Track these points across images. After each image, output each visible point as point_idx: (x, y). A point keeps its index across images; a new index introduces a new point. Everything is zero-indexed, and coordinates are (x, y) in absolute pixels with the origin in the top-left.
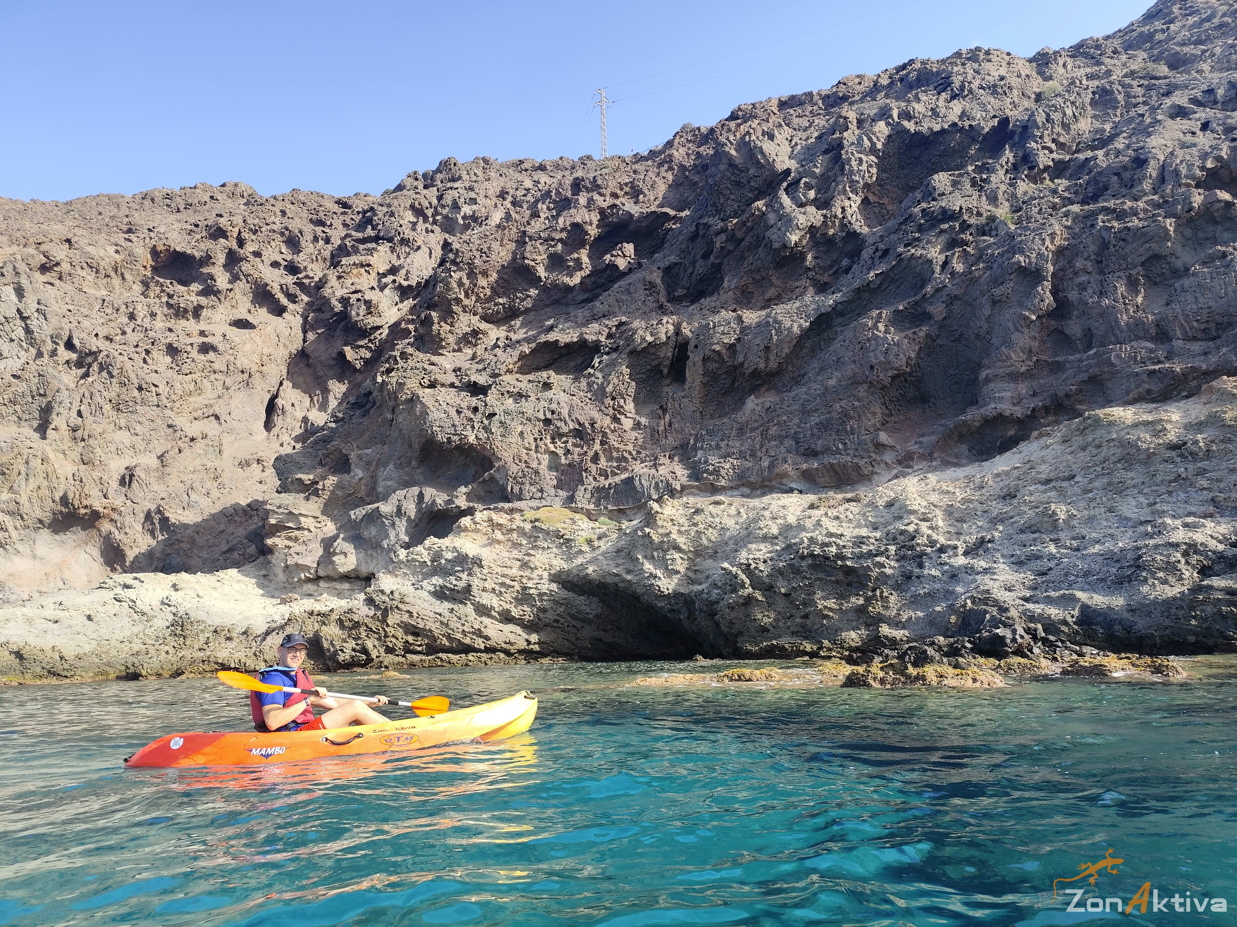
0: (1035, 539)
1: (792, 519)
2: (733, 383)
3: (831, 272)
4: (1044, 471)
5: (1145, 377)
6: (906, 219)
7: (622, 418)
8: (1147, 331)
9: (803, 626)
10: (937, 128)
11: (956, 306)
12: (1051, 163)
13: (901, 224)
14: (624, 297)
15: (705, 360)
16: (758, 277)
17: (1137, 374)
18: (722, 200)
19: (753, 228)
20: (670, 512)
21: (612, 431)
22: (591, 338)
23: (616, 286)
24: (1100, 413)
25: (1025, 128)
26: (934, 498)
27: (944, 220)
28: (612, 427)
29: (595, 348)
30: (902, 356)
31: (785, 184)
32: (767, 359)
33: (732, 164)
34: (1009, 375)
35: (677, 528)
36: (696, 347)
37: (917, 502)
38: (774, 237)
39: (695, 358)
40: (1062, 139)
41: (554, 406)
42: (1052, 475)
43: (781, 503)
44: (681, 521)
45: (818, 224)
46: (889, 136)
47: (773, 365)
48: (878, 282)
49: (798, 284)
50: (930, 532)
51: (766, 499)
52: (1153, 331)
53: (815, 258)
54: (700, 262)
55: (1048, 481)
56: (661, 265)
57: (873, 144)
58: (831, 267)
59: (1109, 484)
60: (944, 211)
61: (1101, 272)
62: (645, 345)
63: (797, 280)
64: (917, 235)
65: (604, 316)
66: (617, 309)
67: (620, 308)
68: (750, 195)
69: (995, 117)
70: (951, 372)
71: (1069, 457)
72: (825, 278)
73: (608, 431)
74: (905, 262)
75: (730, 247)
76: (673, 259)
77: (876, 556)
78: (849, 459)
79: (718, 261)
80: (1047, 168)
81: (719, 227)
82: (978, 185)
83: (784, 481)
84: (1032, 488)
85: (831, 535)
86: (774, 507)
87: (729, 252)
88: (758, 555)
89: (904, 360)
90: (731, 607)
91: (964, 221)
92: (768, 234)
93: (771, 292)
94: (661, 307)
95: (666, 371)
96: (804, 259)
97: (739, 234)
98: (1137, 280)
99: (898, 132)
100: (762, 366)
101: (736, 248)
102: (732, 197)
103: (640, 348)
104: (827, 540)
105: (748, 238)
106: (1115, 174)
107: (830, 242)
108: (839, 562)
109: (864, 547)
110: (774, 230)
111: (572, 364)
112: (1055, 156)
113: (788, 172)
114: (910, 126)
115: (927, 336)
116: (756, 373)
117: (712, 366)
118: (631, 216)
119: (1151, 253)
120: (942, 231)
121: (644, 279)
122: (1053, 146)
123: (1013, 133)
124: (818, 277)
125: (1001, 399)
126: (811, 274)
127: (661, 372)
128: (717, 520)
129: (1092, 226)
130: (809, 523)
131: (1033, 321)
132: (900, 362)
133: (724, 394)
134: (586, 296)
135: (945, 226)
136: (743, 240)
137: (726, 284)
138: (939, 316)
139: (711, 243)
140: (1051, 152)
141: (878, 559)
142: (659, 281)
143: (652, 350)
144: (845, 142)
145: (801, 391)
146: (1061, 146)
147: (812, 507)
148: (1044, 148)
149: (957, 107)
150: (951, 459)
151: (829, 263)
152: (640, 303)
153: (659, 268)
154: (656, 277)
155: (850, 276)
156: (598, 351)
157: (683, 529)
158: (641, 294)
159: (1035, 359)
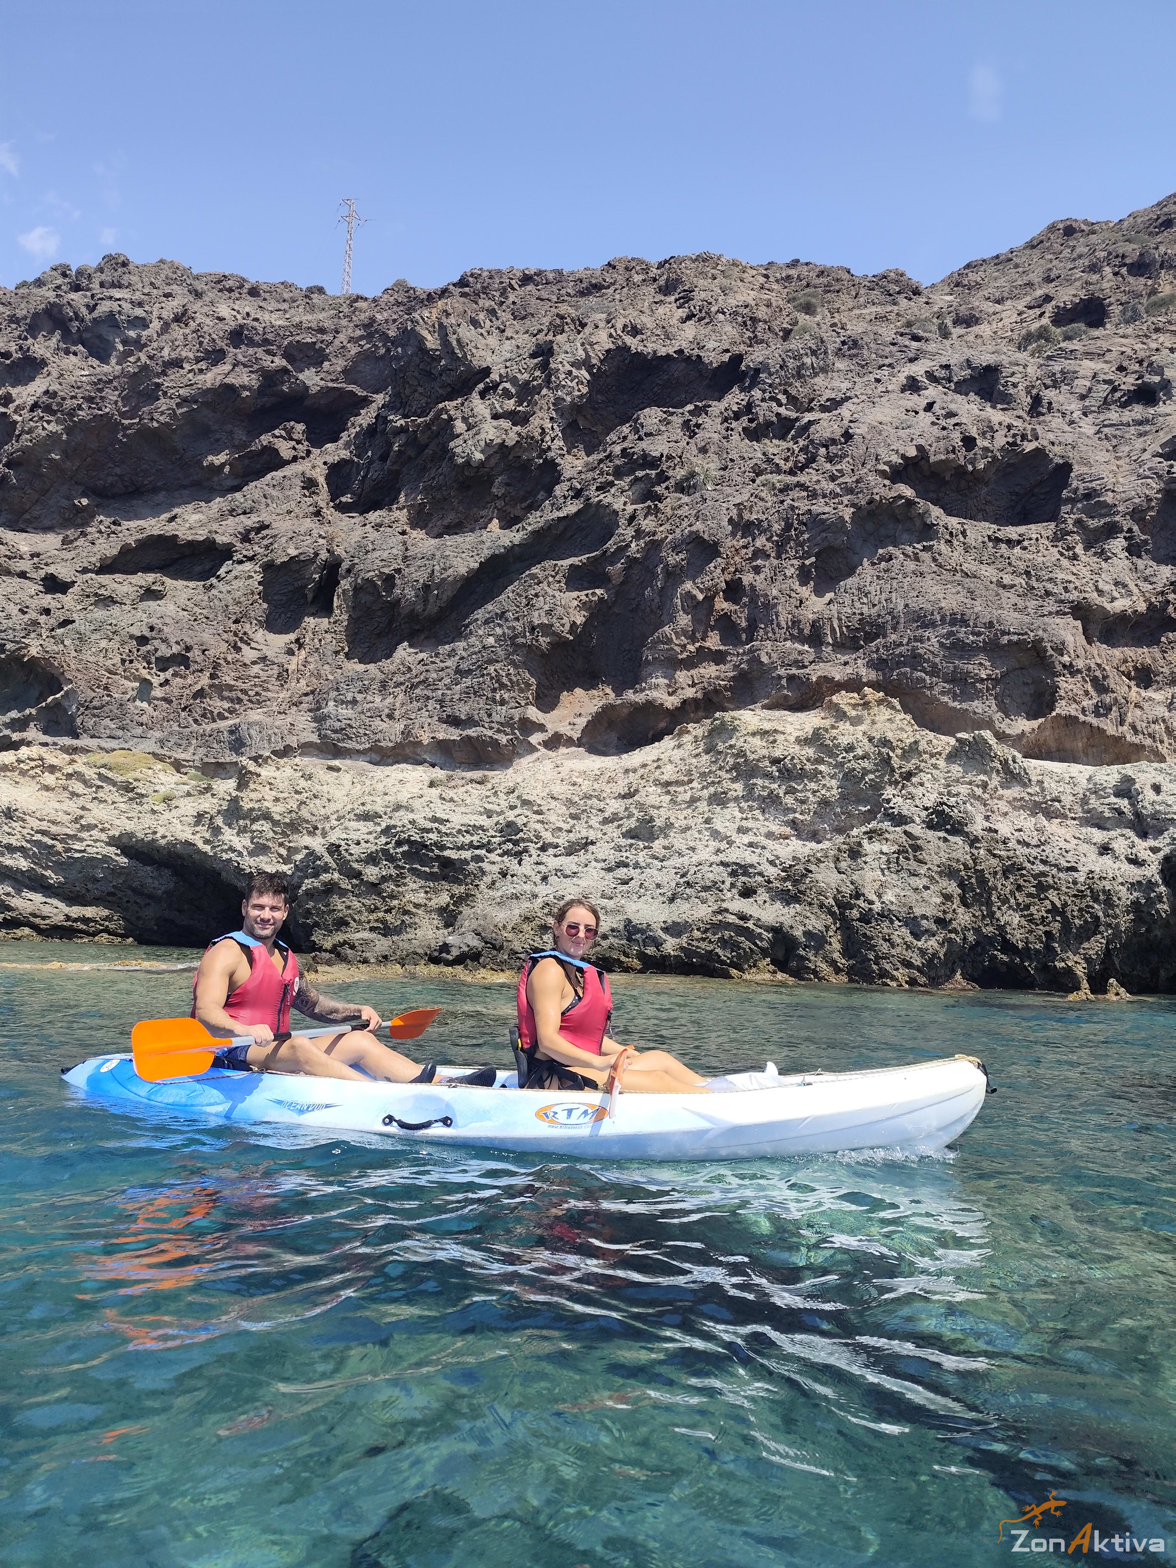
0: (631, 845)
1: (403, 798)
2: (390, 623)
3: (524, 505)
4: (669, 773)
5: (784, 682)
6: (607, 457)
7: (244, 647)
8: (801, 631)
9: (383, 922)
10: (662, 352)
11: (636, 571)
12: (774, 419)
13: (601, 461)
14: (275, 493)
15: (357, 589)
16: (439, 496)
17: (780, 677)
18: (407, 392)
19: (438, 434)
20: (272, 774)
21: (228, 663)
22: (220, 539)
23: (269, 476)
24: (728, 716)
25: (757, 371)
26: (558, 789)
27: (643, 467)
28: (229, 659)
29: (226, 553)
30: (565, 620)
31: (481, 386)
32: (426, 601)
33: (421, 348)
34: (668, 659)
35: (274, 793)
36: (349, 571)
37: (535, 792)
38: (458, 450)
39: (345, 584)
40: (793, 392)
41: (154, 621)
42: (674, 778)
43: (400, 776)
44: (281, 786)
45: (510, 443)
46: (608, 351)
47: (432, 608)
48: (561, 527)
49: (483, 513)
50: (539, 826)
51: (388, 770)
52: (807, 631)
53: (507, 484)
54: (377, 465)
55: (668, 784)
56: (330, 460)
57: (588, 356)
58: (524, 499)
59: (715, 794)
60: (645, 455)
61: (778, 557)
62: (286, 559)
63: (484, 508)
64: (611, 478)
65: (245, 513)
66: (263, 506)
67: (267, 505)
68: (441, 391)
69: (727, 351)
70: (626, 646)
71: (694, 761)
72: (517, 511)
73: (222, 661)
74: (593, 509)
75: (411, 452)
76: (345, 454)
77: (477, 848)
78: (490, 733)
79: (395, 467)
80: (769, 424)
81: (398, 424)
82: (690, 429)
83: (419, 750)
84: (650, 790)
85: (435, 819)
86: (390, 782)
87: (410, 458)
88: (354, 836)
89: (567, 627)
90: (310, 894)
91: (663, 471)
92: (452, 444)
93: (450, 518)
94: (318, 513)
95: (310, 596)
96: (492, 483)
97: (422, 438)
98: (810, 572)
99: (618, 348)
100: (419, 608)
101: (418, 454)
102: (420, 390)
103: (279, 561)
104: (429, 825)
105: (433, 446)
106: (824, 446)
107: (525, 466)
108: (437, 852)
109: (468, 836)
110: (459, 441)
111: (198, 569)
112: (782, 411)
113: (487, 371)
114: (633, 343)
115: (601, 599)
116: (412, 616)
117: (365, 598)
118: (307, 388)
119: (826, 544)
120: (637, 480)
121: (303, 474)
122: (783, 398)
123: (744, 374)
124: (509, 509)
125: (657, 686)
126: (500, 503)
127: (305, 596)
128: (325, 788)
129: (782, 502)
130: (417, 804)
131: (699, 602)
132: (563, 628)
133: (379, 635)
134: (236, 482)
135: (640, 474)
136: (426, 446)
137: (402, 499)
138: (617, 580)
139: (391, 445)
140: (780, 405)
141: (477, 852)
142: (321, 480)
143: (295, 567)
144: (555, 347)
145: (461, 644)
146: (793, 400)
147: (432, 784)
148: (772, 399)
149: (690, 330)
150: (600, 747)
151: (522, 493)
152: (293, 504)
153: (325, 463)
154: (320, 475)
155: (538, 513)
156: (230, 558)
157: (281, 795)
158: (297, 491)
159: (697, 645)
